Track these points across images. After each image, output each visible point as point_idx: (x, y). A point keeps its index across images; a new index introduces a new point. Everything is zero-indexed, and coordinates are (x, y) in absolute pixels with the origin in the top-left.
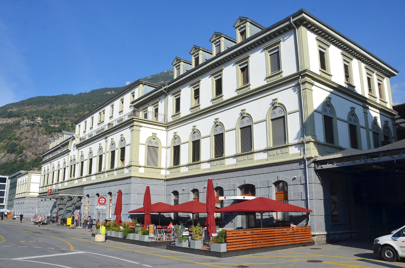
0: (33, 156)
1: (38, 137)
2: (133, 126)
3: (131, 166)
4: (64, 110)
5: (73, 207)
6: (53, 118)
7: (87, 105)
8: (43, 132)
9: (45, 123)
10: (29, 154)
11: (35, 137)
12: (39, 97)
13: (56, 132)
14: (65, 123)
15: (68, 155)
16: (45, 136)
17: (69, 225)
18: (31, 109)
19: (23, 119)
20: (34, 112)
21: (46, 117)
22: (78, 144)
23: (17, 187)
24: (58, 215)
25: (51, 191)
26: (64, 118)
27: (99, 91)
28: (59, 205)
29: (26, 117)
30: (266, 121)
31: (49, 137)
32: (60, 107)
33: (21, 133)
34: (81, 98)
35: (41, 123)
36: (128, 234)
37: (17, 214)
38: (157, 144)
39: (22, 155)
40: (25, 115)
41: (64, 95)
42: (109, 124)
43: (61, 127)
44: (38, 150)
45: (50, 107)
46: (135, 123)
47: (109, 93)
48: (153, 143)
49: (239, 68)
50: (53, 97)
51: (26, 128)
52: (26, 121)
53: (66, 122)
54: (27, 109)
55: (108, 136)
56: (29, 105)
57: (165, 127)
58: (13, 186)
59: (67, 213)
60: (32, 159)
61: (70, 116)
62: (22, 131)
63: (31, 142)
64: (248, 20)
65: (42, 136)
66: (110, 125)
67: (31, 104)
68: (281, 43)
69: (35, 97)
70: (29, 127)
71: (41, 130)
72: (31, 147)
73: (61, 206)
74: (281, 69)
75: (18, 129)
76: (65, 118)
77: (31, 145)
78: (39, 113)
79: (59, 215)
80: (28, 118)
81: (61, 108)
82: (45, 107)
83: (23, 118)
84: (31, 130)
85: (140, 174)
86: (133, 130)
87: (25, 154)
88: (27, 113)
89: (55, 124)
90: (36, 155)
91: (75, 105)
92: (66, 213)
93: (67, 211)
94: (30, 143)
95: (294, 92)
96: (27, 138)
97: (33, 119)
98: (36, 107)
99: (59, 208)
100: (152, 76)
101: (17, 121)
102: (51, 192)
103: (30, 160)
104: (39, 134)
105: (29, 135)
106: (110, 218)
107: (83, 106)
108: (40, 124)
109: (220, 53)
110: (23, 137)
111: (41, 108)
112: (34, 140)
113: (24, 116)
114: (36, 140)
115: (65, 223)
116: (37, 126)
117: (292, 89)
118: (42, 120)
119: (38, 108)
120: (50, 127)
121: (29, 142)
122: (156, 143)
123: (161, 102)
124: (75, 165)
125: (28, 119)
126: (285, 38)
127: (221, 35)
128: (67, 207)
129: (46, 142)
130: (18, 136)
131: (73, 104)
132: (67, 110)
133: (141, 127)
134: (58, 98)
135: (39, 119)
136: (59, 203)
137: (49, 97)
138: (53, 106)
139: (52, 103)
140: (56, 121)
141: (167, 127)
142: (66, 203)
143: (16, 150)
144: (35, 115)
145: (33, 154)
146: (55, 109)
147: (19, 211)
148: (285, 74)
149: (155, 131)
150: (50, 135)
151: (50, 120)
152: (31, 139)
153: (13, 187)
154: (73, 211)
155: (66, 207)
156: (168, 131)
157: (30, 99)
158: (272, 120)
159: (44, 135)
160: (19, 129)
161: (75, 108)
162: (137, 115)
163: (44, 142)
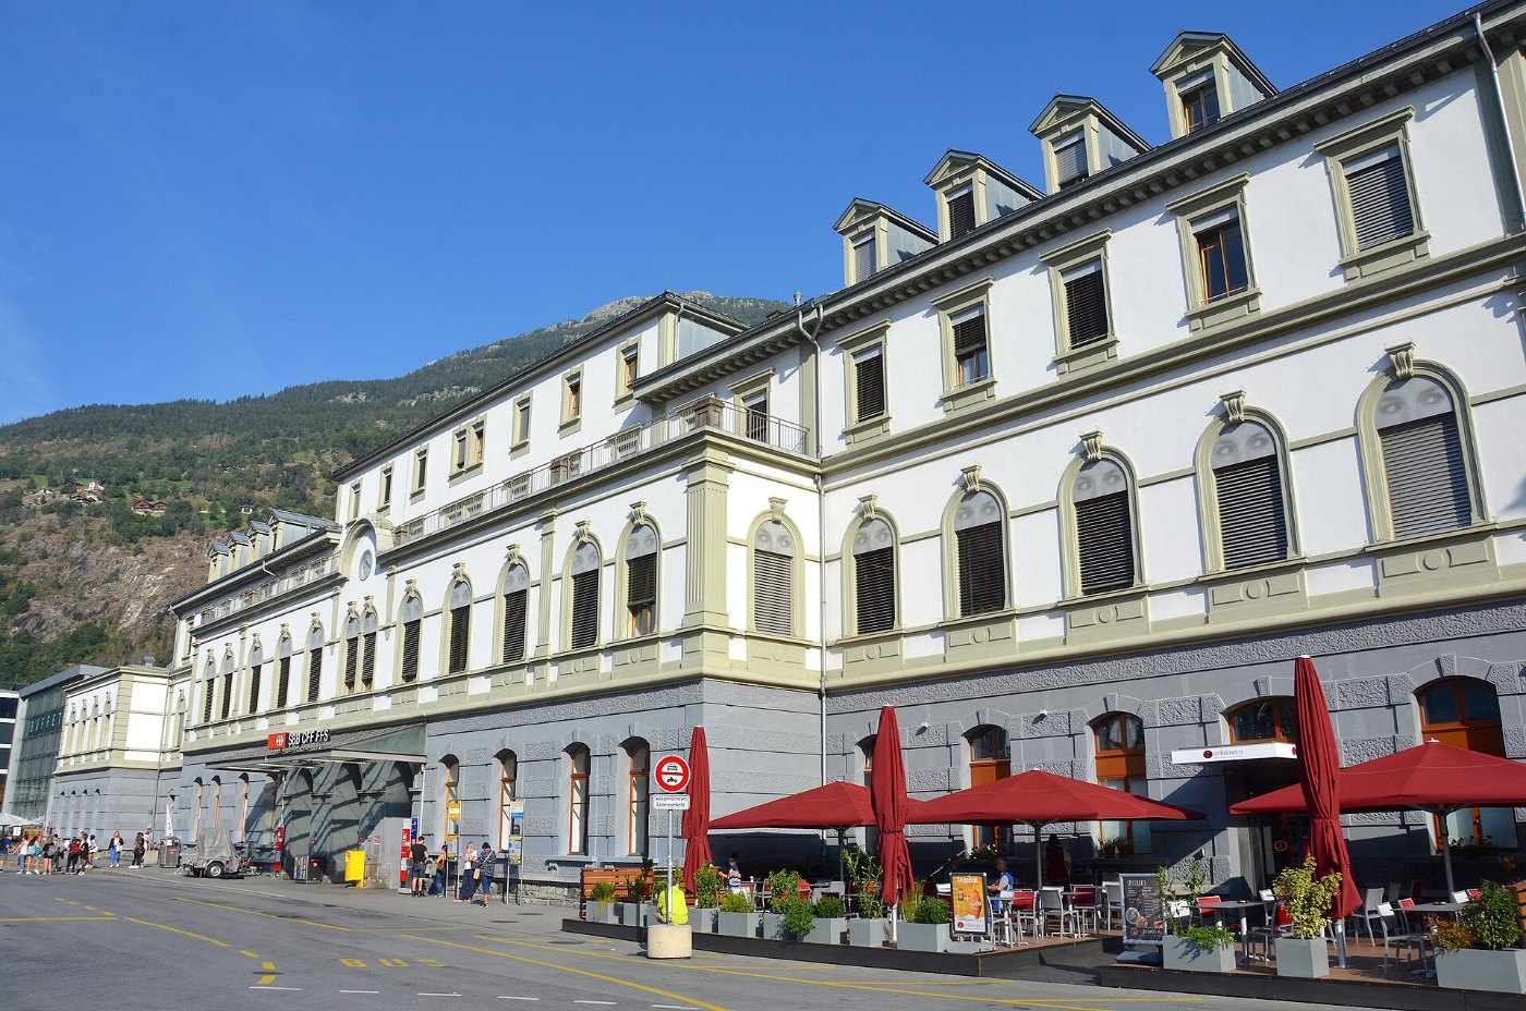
0: (67, 622)
1: (85, 554)
2: (702, 464)
3: (700, 631)
4: (182, 459)
5: (366, 808)
6: (145, 485)
7: (267, 441)
8: (105, 534)
9: (113, 501)
10: (52, 612)
11: (76, 552)
12: (94, 408)
13: (155, 534)
14: (187, 503)
15: (332, 596)
16: (113, 549)
17: (354, 883)
18: (61, 452)
19: (33, 487)
20: (74, 463)
21: (118, 481)
22: (390, 554)
23: (66, 729)
24: (287, 840)
25: (287, 741)
26: (184, 486)
27: (310, 394)
28: (289, 798)
29: (41, 480)
30: (1355, 435)
31: (129, 554)
32: (167, 444)
33: (24, 538)
34: (247, 415)
35: (98, 502)
36: (816, 921)
37: (64, 833)
38: (788, 544)
39: (27, 619)
40: (41, 471)
41: (182, 402)
42: (555, 466)
43: (173, 516)
44: (85, 599)
45: (132, 447)
46: (710, 454)
47: (348, 399)
48: (775, 540)
49: (1192, 230)
50: (144, 409)
51: (45, 520)
52: (43, 492)
53: (190, 499)
54: (48, 450)
55: (555, 511)
56: (54, 437)
57: (812, 475)
58: (47, 725)
59: (333, 830)
60: (64, 634)
61: (206, 480)
62: (27, 531)
63: (60, 569)
64: (1223, 42)
65: (103, 548)
66: (562, 469)
67: (63, 433)
68: (1410, 125)
69: (76, 409)
70: (54, 516)
71: (98, 527)
72: (60, 587)
73: (298, 805)
74: (1421, 227)
75: (12, 521)
76: (190, 484)
77: (62, 582)
78: (90, 467)
79: (292, 840)
80: (53, 484)
81: (173, 450)
82: (113, 446)
83: (32, 481)
84: (63, 528)
85: (734, 664)
86: (704, 481)
87: (37, 615)
88: (48, 463)
89: (152, 507)
90: (78, 617)
91: (224, 440)
92: (329, 829)
93: (334, 822)
94: (57, 575)
95: (1497, 314)
96: (44, 556)
97: (70, 485)
98: (80, 445)
99: (293, 812)
100: (501, 343)
101: (10, 494)
102: (287, 746)
103: (54, 635)
104: (91, 541)
105: (52, 543)
106: (573, 850)
107: (252, 443)
108: (95, 507)
109: (1086, 175)
110: (30, 550)
111: (100, 448)
112: (73, 564)
113: (36, 474)
114: (82, 563)
115: (325, 872)
116: (83, 512)
117: (1487, 306)
118: (103, 493)
119: (86, 447)
120: (134, 518)
121: (53, 569)
122: (782, 538)
123: (782, 380)
124: (371, 637)
125: (50, 485)
126: (1429, 107)
127: (1089, 104)
128: (335, 807)
129: (118, 570)
130: (13, 548)
131: (215, 435)
132: (195, 455)
133: (731, 469)
134: (161, 413)
135: (92, 485)
136: (290, 792)
137: (129, 409)
138: (143, 441)
139: (141, 432)
140: (155, 497)
141: (823, 476)
142: (329, 790)
143: (4, 600)
144: (76, 474)
145: (66, 613)
146: (151, 451)
147: (76, 822)
148: (1440, 247)
149: (781, 492)
150: (133, 546)
151: (133, 492)
152: (61, 560)
153: (40, 731)
154: (367, 822)
155: (325, 809)
156: (826, 492)
157: (57, 415)
158: (1383, 432)
159: (108, 544)
160: (17, 521)
161: (223, 450)
162: (713, 422)
163: (109, 571)
